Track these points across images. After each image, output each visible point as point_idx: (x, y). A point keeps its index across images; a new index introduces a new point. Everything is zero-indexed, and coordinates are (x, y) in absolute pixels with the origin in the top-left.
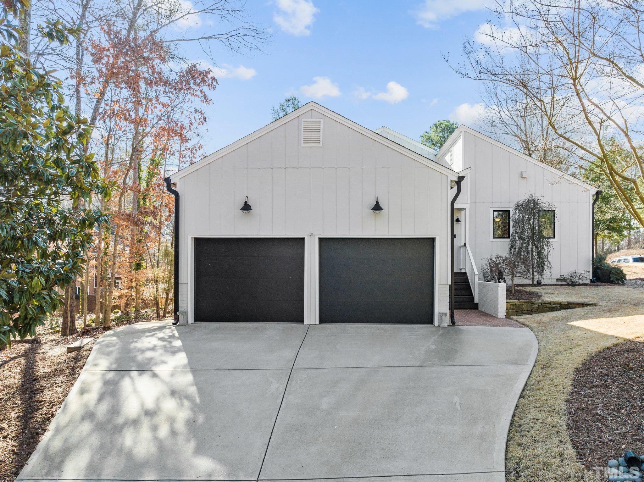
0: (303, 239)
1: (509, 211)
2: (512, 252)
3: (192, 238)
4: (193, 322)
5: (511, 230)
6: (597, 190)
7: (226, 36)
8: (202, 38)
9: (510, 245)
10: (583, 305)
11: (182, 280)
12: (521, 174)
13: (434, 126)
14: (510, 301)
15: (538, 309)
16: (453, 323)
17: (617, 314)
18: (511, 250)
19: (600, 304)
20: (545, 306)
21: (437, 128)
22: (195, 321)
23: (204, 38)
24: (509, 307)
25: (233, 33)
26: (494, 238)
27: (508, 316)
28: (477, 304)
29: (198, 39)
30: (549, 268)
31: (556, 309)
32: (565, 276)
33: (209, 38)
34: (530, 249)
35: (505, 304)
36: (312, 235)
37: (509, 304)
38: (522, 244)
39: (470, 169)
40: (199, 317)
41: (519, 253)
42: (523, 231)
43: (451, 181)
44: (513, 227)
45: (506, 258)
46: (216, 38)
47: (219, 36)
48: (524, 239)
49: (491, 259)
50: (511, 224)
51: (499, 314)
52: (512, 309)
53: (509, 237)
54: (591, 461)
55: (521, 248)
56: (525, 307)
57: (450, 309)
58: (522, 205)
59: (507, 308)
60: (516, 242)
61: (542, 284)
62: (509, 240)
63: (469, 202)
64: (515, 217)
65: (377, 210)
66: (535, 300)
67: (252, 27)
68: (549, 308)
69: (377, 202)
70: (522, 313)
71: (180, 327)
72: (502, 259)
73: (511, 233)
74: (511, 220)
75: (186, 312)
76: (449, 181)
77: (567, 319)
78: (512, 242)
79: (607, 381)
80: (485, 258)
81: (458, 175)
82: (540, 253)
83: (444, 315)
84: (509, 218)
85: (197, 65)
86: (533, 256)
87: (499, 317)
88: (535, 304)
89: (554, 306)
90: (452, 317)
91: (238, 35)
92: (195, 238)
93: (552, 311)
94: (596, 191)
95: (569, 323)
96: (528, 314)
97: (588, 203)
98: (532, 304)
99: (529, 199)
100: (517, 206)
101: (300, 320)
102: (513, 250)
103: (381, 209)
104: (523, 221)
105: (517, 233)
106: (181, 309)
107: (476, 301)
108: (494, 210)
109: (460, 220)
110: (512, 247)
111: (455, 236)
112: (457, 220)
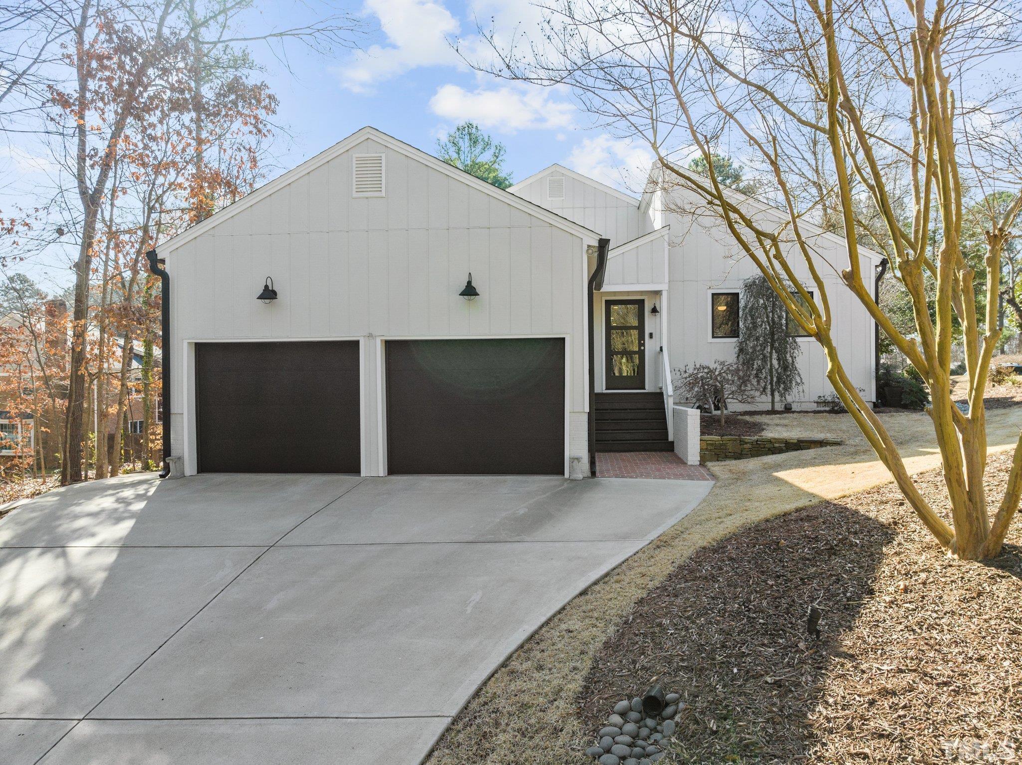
0: (356, 344)
1: (737, 294)
3: (189, 343)
4: (195, 472)
5: (741, 324)
6: (883, 257)
7: (309, 31)
8: (271, 35)
9: (737, 349)
10: (821, 443)
11: (175, 408)
13: (692, 163)
14: (706, 437)
15: (750, 450)
16: (593, 474)
17: (858, 458)
18: (737, 356)
19: (847, 442)
20: (762, 446)
21: (697, 165)
22: (198, 472)
23: (274, 35)
24: (706, 447)
25: (320, 26)
26: (713, 337)
27: (703, 462)
28: (673, 443)
29: (265, 38)
30: (797, 384)
31: (780, 451)
32: (826, 397)
33: (281, 34)
34: (767, 354)
35: (699, 442)
36: (370, 336)
37: (705, 442)
38: (754, 347)
39: (668, 228)
40: (205, 465)
41: (750, 361)
42: (756, 326)
43: (589, 246)
46: (293, 35)
47: (296, 32)
48: (757, 339)
49: (685, 372)
51: (690, 458)
52: (711, 450)
53: (738, 336)
54: (594, 703)
55: (753, 353)
56: (730, 447)
57: (589, 451)
58: (754, 284)
59: (701, 449)
60: (747, 344)
61: (793, 410)
62: (737, 340)
63: (667, 282)
64: (746, 302)
65: (471, 295)
66: (749, 436)
67: (348, 16)
68: (769, 449)
69: (469, 283)
70: (726, 457)
71: (171, 481)
73: (740, 330)
74: (740, 307)
75: (180, 459)
76: (585, 248)
77: (780, 467)
78: (742, 343)
79: (722, 569)
80: (677, 369)
81: (598, 238)
82: (782, 359)
83: (576, 461)
84: (738, 305)
85: (244, 77)
86: (771, 365)
87: (689, 463)
88: (746, 443)
89: (776, 445)
90: (592, 463)
91: (328, 28)
92: (197, 344)
93: (773, 453)
94: (880, 260)
95: (776, 474)
96: (735, 459)
98: (742, 442)
100: (748, 285)
101: (355, 469)
102: (741, 357)
103: (475, 294)
105: (748, 329)
106: (174, 452)
107: (671, 438)
108: (713, 294)
109: (658, 309)
110: (741, 350)
111: (651, 335)
112: (654, 310)
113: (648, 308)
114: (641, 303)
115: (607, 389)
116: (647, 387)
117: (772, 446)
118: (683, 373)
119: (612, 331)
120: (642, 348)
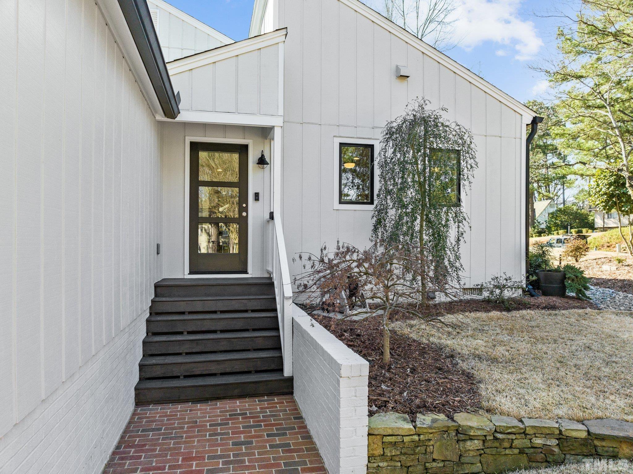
1: (372, 147)
2: (380, 234)
5: (377, 186)
6: (534, 115)
9: (375, 219)
12: (398, 69)
15: (480, 454)
18: (375, 229)
20: (506, 445)
24: (380, 451)
26: (341, 202)
28: (291, 380)
34: (417, 228)
35: (365, 441)
37: (377, 440)
38: (401, 217)
39: (284, 32)
41: (393, 238)
42: (403, 188)
44: (382, 176)
45: (367, 256)
48: (405, 206)
49: (322, 261)
50: (377, 172)
52: (392, 458)
53: (372, 203)
55: (398, 225)
58: (400, 128)
59: (371, 457)
60: (387, 213)
62: (371, 207)
63: (281, 112)
64: (385, 157)
72: (355, 257)
73: (376, 192)
74: (376, 163)
78: (380, 211)
80: (305, 257)
82: (437, 237)
84: (372, 160)
88: (471, 439)
89: (538, 441)
94: (532, 119)
97: (518, 140)
98: (461, 435)
99: (414, 116)
100: (390, 133)
102: (380, 230)
104: (403, 164)
105: (389, 192)
107: (287, 372)
108: (341, 144)
109: (268, 160)
110: (379, 223)
111: (257, 197)
112: (262, 161)
113: (253, 156)
114: (243, 150)
115: (191, 273)
116: (250, 269)
117: (527, 442)
118: (317, 264)
119: (201, 188)
120: (244, 214)
